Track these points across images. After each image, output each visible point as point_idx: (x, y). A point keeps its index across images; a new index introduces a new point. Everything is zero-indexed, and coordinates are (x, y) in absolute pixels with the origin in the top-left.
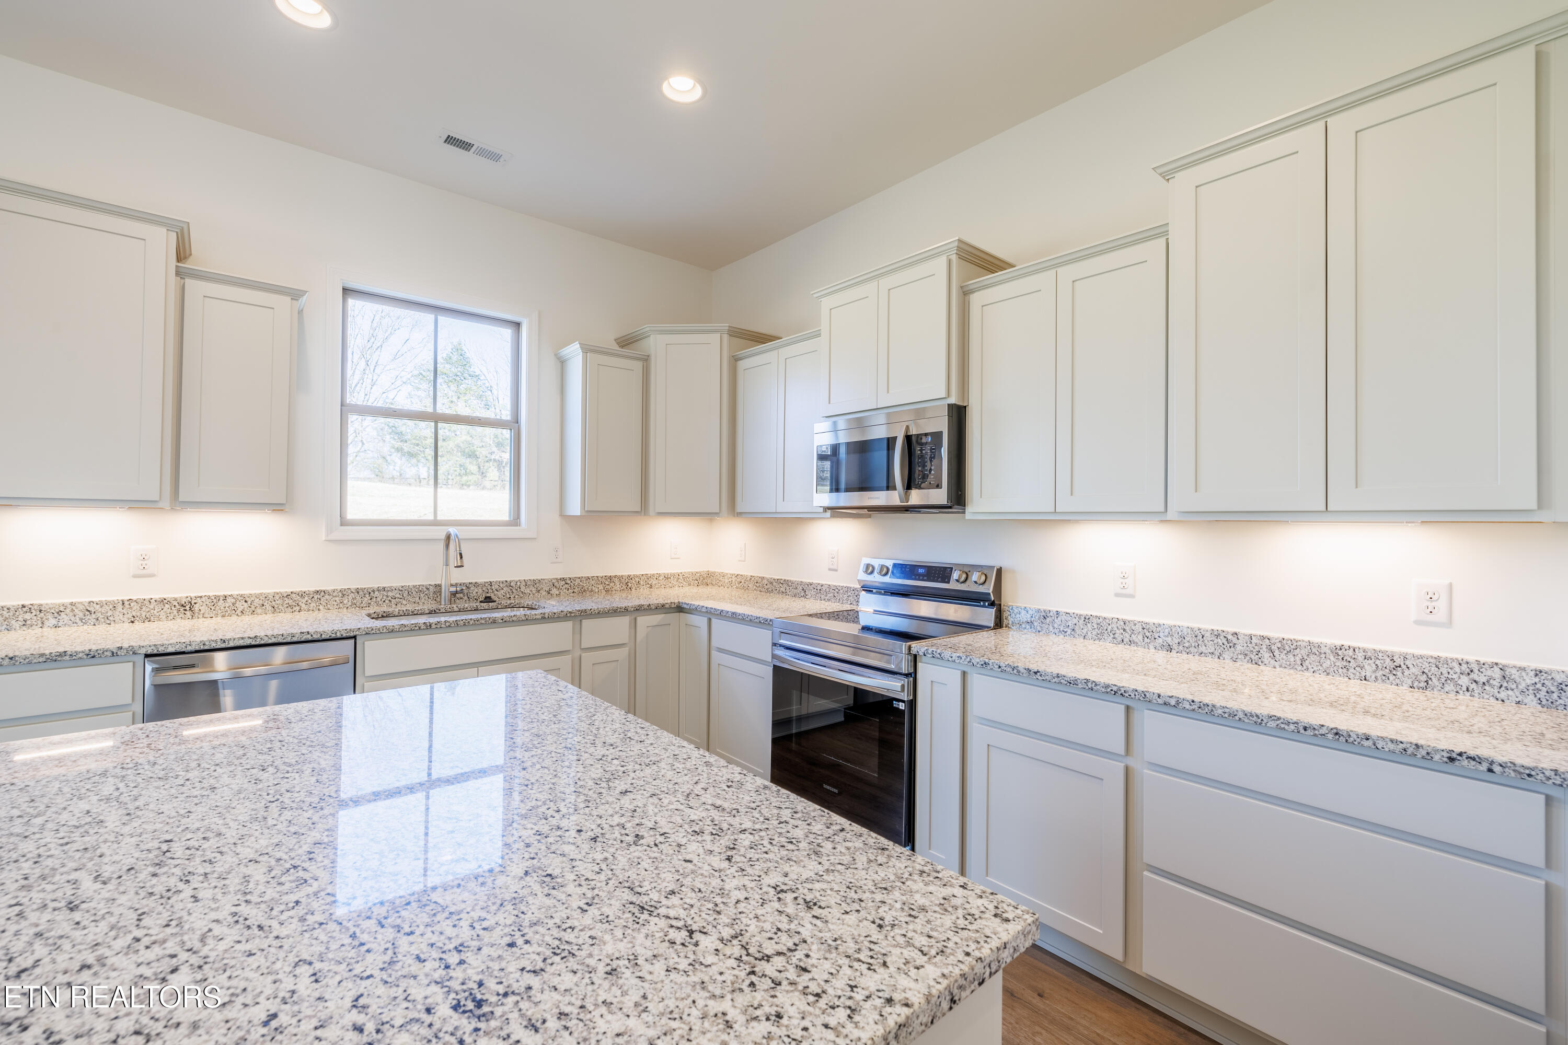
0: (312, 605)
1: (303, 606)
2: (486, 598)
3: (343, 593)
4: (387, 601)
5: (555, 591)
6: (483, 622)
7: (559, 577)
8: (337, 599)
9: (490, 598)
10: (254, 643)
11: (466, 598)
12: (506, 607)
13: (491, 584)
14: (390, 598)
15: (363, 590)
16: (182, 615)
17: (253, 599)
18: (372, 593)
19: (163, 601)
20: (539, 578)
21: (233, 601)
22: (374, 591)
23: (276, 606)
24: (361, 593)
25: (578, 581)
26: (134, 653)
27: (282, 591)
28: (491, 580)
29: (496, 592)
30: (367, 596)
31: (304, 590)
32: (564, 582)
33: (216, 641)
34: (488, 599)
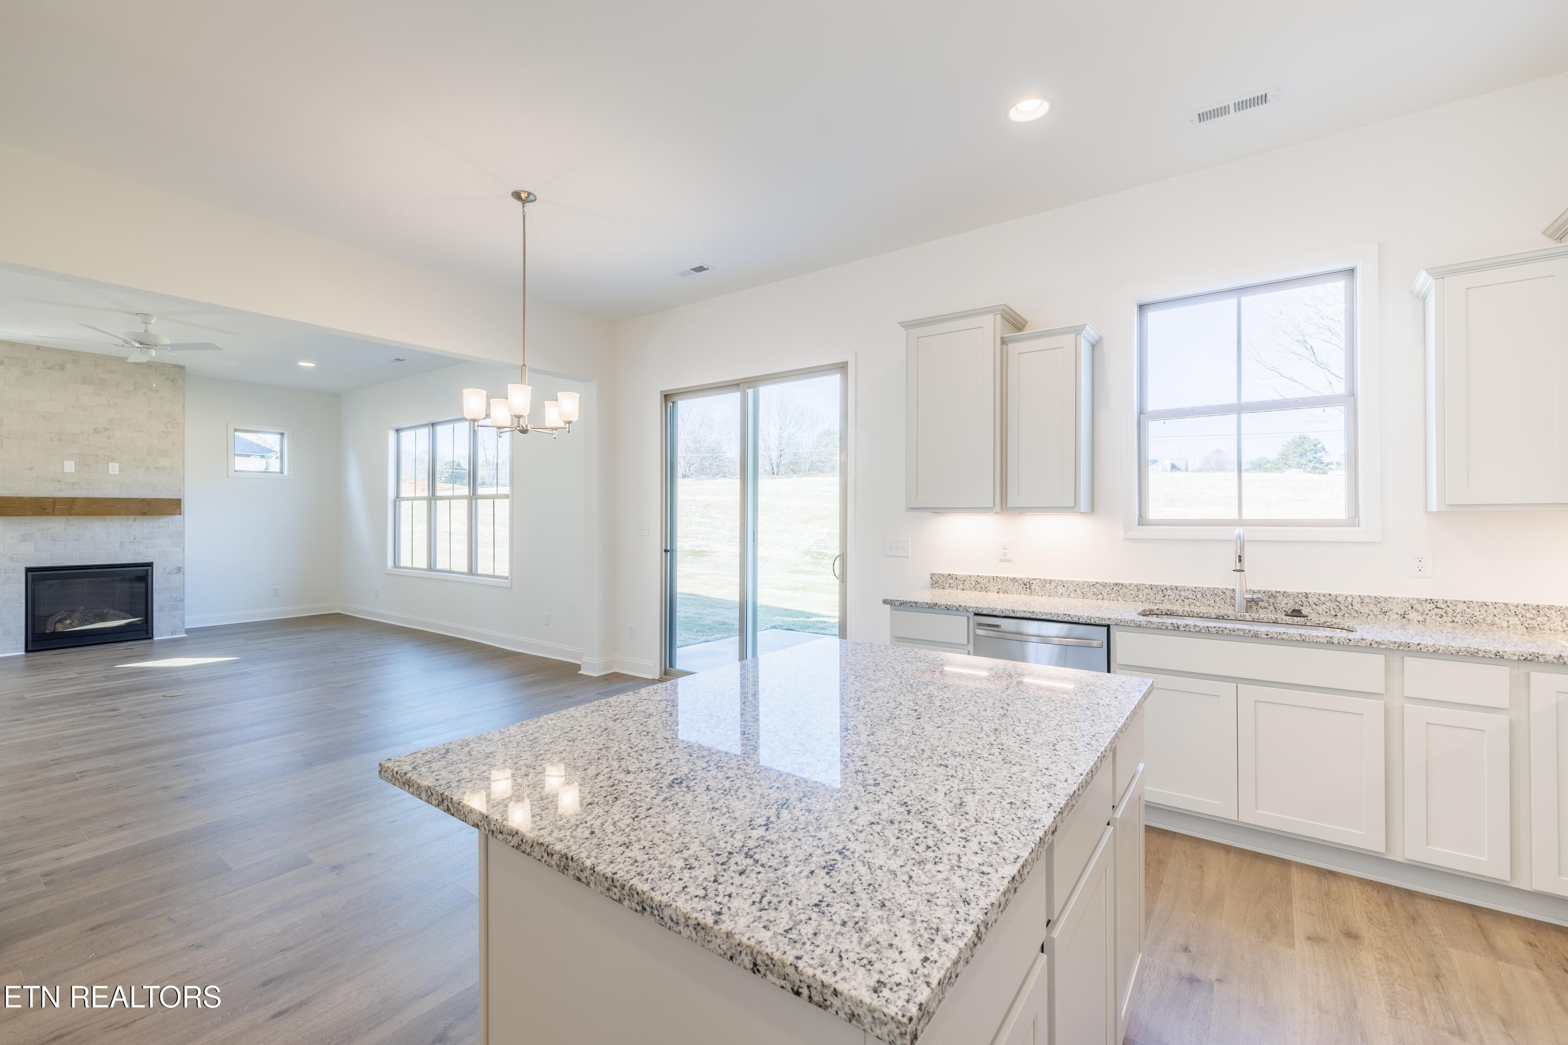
0: (1112, 595)
1: (1105, 595)
2: (1294, 611)
3: (1138, 588)
4: (1180, 601)
5: (1413, 615)
6: (1241, 633)
7: (1423, 597)
8: (1133, 592)
9: (1299, 611)
10: (1032, 617)
11: (1271, 608)
12: (1318, 625)
13: (1306, 595)
14: (1183, 598)
15: (1156, 586)
16: (1025, 591)
17: (1068, 585)
18: (1165, 591)
19: (1014, 580)
20: (1387, 595)
21: (1055, 584)
22: (1166, 589)
23: (1085, 593)
24: (1154, 589)
25: (1464, 606)
26: (967, 611)
27: (1089, 580)
28: (1308, 591)
29: (1314, 606)
30: (1160, 593)
31: (1106, 581)
32: (1432, 606)
33: (1009, 611)
34: (1297, 613)
